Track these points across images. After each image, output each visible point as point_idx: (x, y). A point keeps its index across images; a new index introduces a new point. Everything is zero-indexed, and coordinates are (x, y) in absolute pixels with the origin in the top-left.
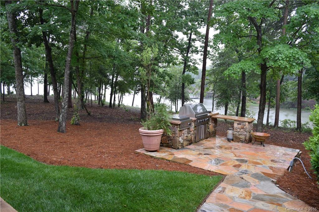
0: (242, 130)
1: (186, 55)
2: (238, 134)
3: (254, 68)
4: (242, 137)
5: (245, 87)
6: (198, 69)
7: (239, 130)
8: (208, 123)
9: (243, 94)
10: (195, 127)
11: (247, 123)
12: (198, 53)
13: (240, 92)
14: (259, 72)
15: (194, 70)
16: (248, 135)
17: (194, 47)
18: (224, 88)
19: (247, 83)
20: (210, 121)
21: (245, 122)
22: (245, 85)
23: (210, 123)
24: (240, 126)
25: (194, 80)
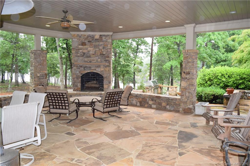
0: (173, 91)
1: (135, 54)
2: (171, 93)
3: (177, 64)
4: (173, 94)
5: (172, 73)
6: (143, 63)
7: (171, 91)
8: (158, 89)
9: (171, 78)
10: (154, 90)
11: (175, 88)
12: (143, 53)
13: (170, 76)
14: (179, 66)
15: (140, 63)
16: (175, 93)
17: (140, 49)
18: (160, 74)
19: (173, 71)
20: (159, 88)
21: (174, 87)
22: (172, 72)
23: (159, 89)
24: (172, 89)
25: (141, 70)
